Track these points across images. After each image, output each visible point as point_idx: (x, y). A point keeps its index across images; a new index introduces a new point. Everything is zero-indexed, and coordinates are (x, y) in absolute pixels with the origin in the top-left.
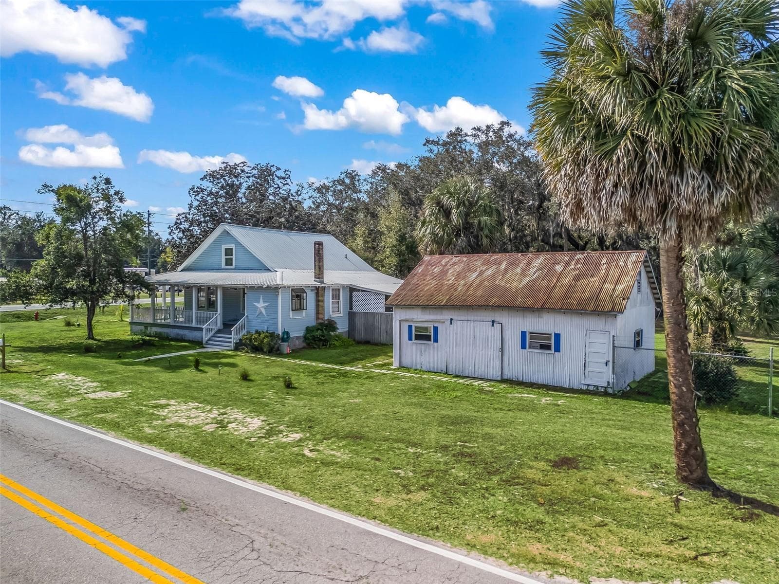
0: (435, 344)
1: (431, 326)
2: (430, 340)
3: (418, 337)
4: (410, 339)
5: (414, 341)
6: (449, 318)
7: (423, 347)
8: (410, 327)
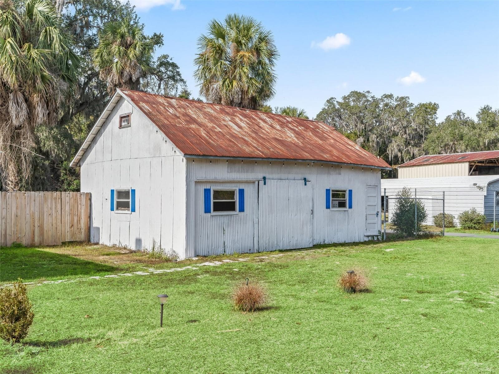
0: (242, 213)
1: (236, 188)
2: (233, 209)
3: (219, 207)
4: (207, 211)
5: (213, 213)
6: (260, 176)
7: (226, 220)
8: (207, 191)
